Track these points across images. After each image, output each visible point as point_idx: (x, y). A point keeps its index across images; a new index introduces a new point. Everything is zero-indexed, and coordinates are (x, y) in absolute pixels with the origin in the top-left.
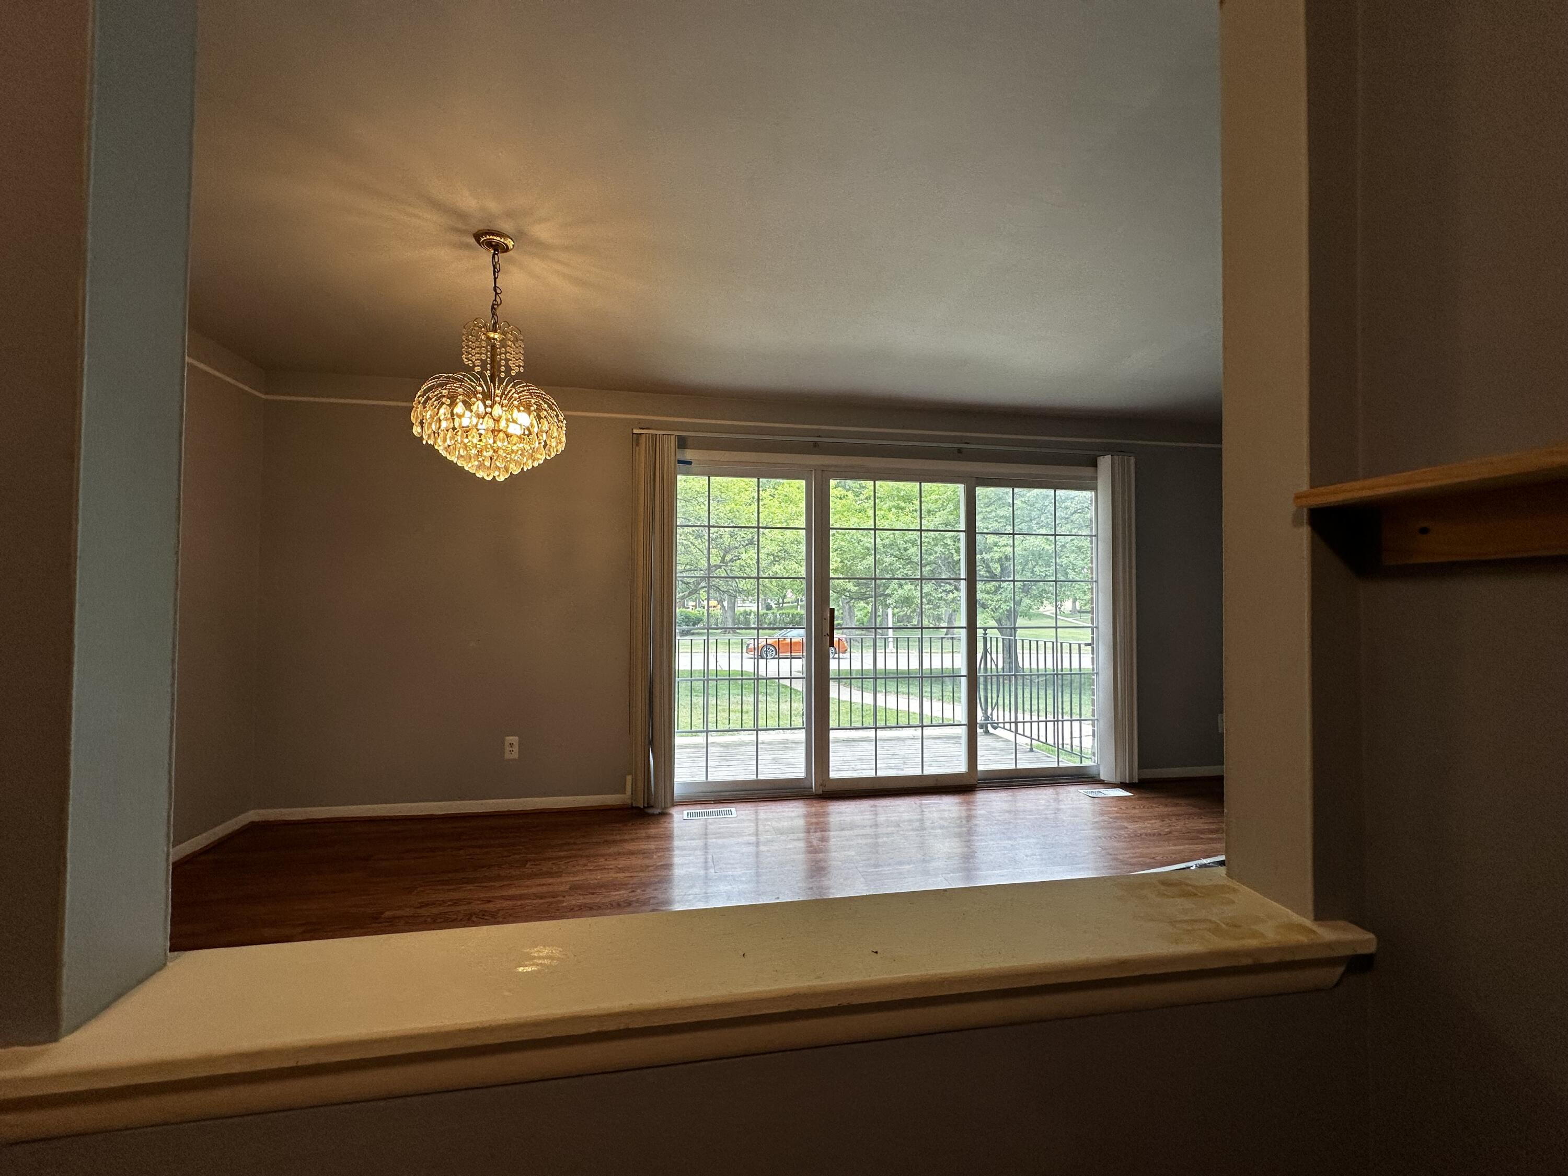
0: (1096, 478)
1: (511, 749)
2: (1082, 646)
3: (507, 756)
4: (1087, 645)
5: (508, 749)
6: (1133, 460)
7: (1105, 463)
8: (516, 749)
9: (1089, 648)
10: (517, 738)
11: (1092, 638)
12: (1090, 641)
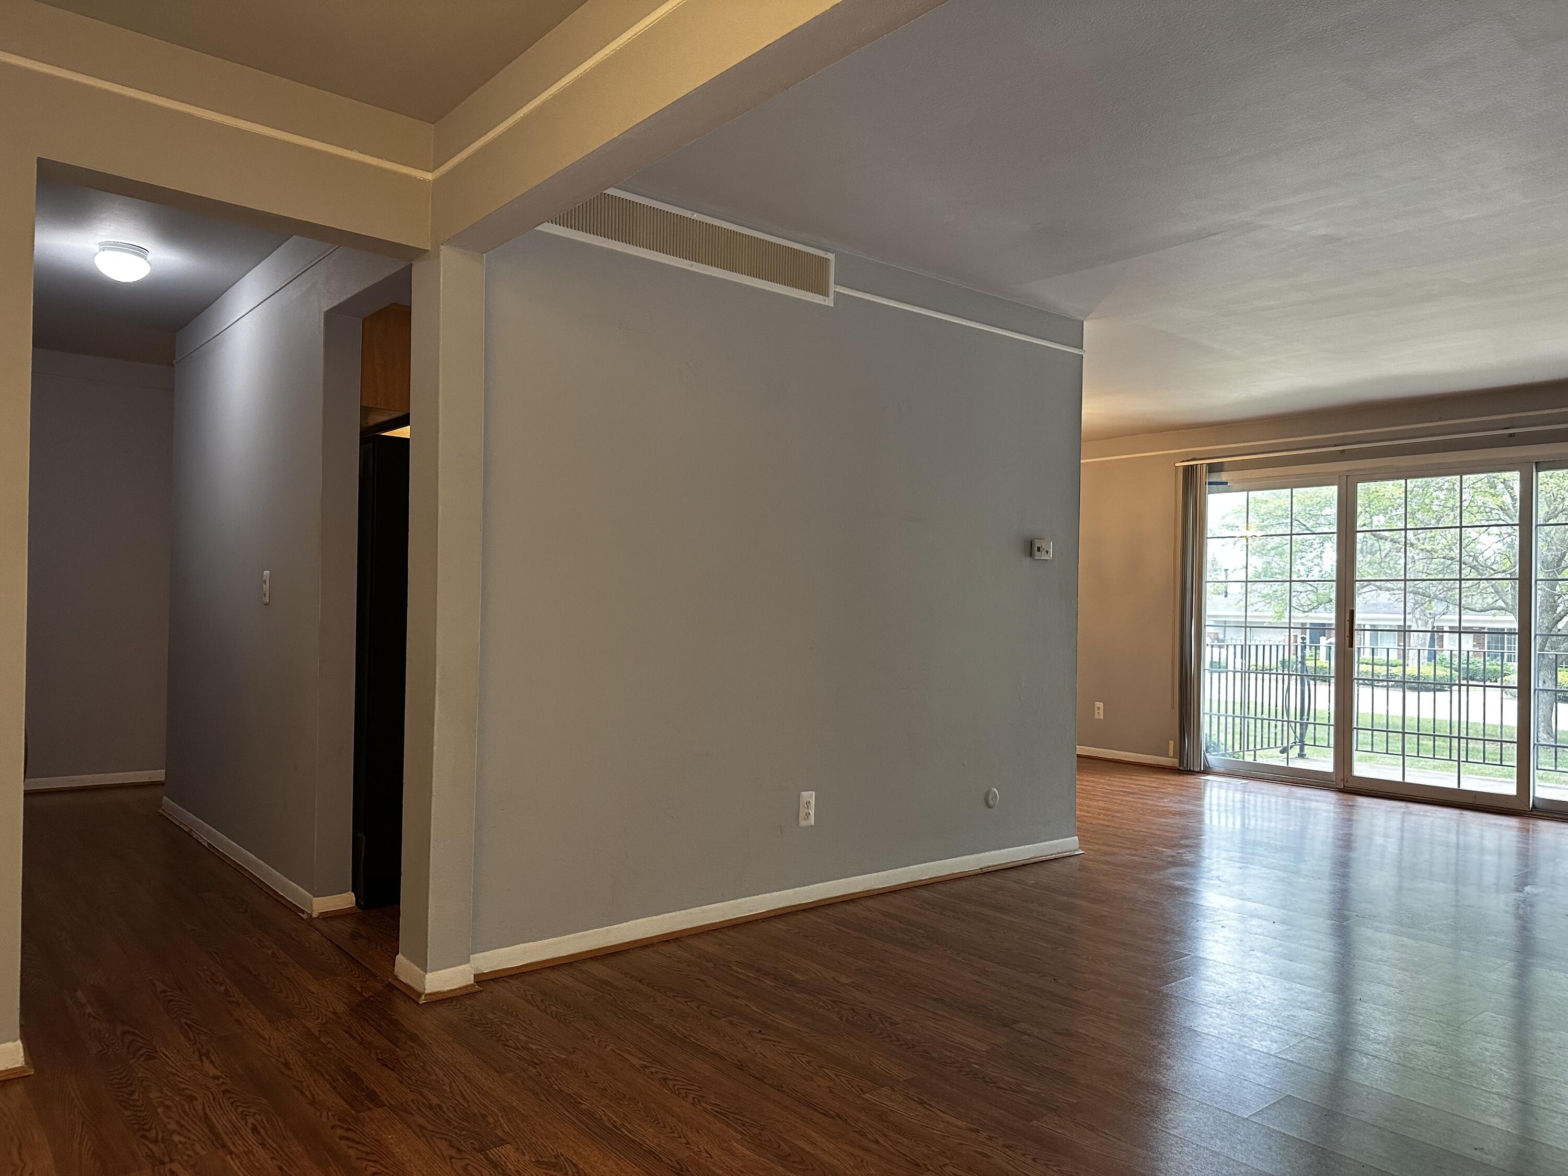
1: (1099, 711)
3: (1096, 717)
5: (1096, 711)
8: (1101, 711)
10: (1102, 704)
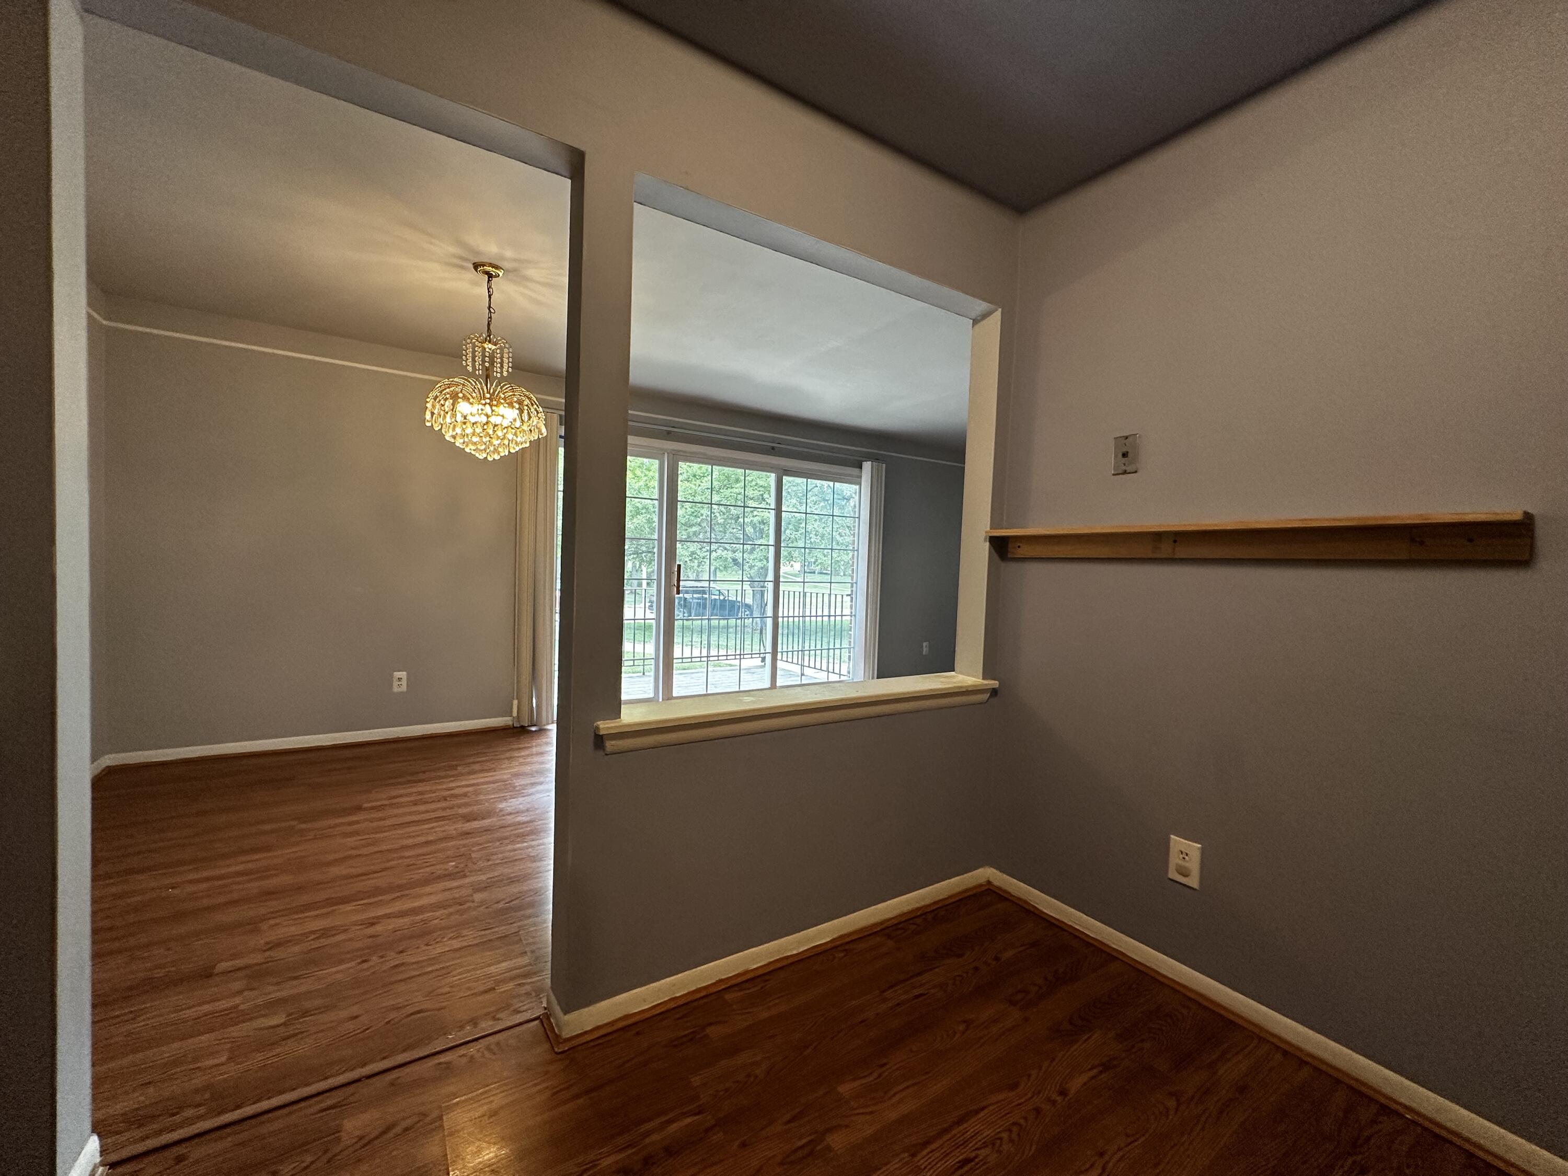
0: (861, 477)
1: (400, 683)
2: (844, 597)
3: (396, 689)
4: (847, 595)
5: (396, 683)
6: (884, 465)
7: (867, 466)
8: (404, 682)
9: (849, 597)
10: (406, 673)
11: (852, 591)
12: (850, 593)
